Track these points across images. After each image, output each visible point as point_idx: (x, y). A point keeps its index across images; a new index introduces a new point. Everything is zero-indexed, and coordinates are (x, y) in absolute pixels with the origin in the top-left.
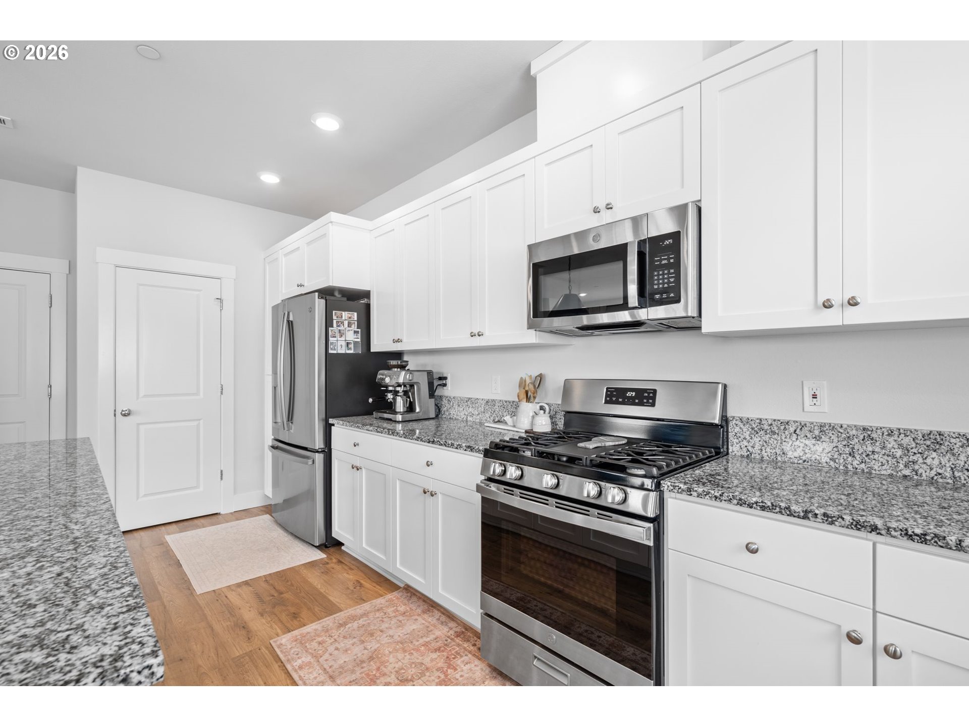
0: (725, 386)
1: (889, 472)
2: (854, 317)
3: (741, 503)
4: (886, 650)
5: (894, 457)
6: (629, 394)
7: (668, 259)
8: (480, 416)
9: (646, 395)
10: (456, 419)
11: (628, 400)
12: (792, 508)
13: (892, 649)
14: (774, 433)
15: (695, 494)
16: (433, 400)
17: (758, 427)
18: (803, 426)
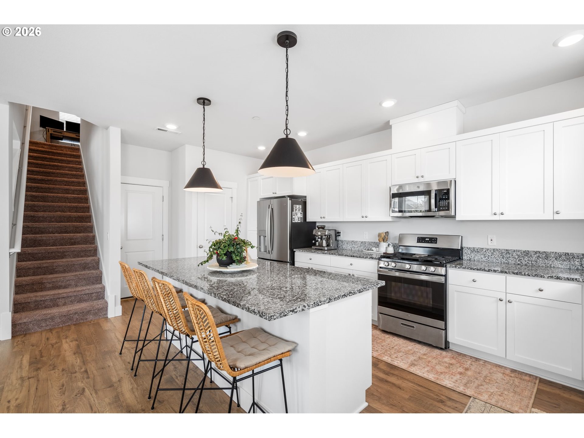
0: (462, 237)
1: (514, 263)
2: (502, 218)
3: (471, 269)
4: (509, 301)
5: (515, 258)
6: (426, 239)
7: (445, 197)
8: (358, 248)
9: (433, 239)
10: (346, 249)
11: (426, 241)
12: (485, 269)
13: (510, 301)
14: (478, 252)
15: (457, 267)
16: (336, 241)
17: (473, 250)
18: (488, 250)
